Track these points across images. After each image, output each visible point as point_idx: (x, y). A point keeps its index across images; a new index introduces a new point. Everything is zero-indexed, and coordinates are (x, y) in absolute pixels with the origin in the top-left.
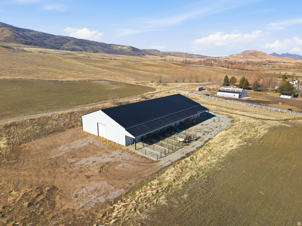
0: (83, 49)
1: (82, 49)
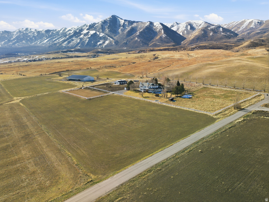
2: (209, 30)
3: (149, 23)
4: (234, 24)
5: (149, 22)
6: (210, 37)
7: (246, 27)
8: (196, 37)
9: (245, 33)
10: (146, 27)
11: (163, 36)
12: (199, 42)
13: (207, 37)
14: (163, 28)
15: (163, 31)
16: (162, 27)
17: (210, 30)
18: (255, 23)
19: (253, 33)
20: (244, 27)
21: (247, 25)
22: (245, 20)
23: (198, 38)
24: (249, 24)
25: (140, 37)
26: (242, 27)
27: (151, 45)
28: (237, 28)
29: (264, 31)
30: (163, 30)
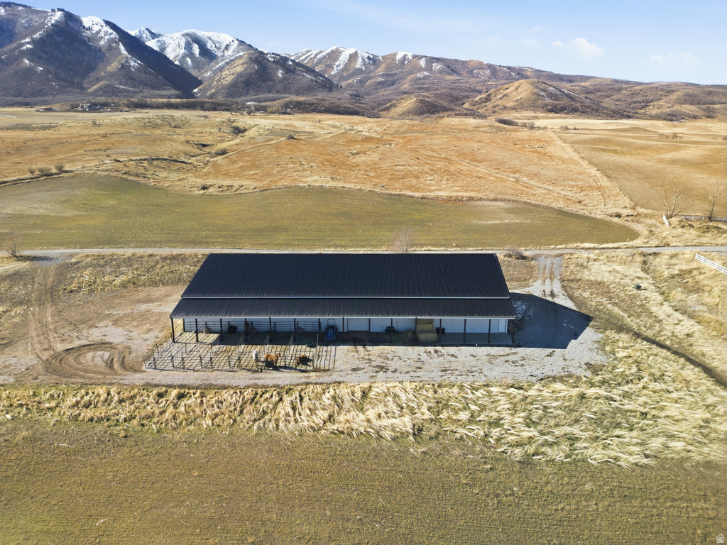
0: (705, 113)
1: (700, 113)
2: (270, 61)
3: (59, 15)
4: (313, 56)
5: (59, 10)
6: (280, 82)
7: (346, 65)
8: (243, 79)
9: (353, 81)
10: (53, 25)
11: (132, 63)
12: (251, 92)
13: (271, 80)
14: (120, 40)
15: (122, 47)
16: (114, 35)
17: (274, 62)
18: (363, 60)
19: (372, 83)
20: (341, 67)
21: (346, 61)
22: (337, 49)
23: (248, 80)
24: (350, 60)
25: (40, 58)
26: (337, 66)
27: (97, 90)
28: (324, 66)
29: (390, 79)
30: (120, 44)
